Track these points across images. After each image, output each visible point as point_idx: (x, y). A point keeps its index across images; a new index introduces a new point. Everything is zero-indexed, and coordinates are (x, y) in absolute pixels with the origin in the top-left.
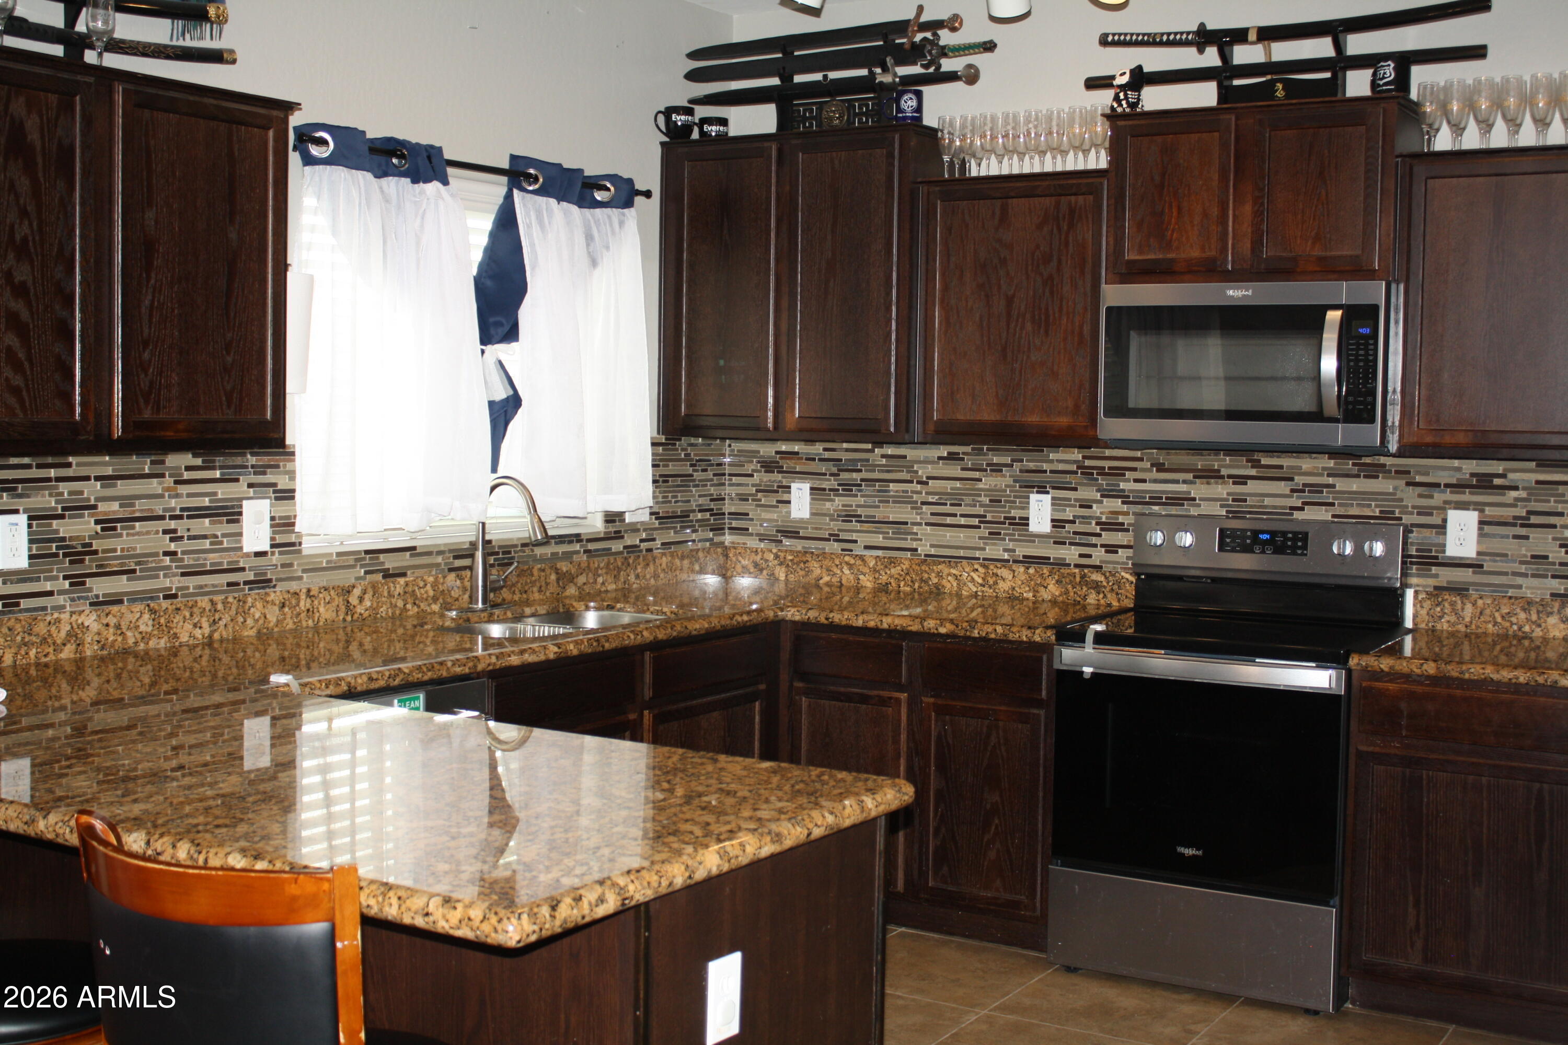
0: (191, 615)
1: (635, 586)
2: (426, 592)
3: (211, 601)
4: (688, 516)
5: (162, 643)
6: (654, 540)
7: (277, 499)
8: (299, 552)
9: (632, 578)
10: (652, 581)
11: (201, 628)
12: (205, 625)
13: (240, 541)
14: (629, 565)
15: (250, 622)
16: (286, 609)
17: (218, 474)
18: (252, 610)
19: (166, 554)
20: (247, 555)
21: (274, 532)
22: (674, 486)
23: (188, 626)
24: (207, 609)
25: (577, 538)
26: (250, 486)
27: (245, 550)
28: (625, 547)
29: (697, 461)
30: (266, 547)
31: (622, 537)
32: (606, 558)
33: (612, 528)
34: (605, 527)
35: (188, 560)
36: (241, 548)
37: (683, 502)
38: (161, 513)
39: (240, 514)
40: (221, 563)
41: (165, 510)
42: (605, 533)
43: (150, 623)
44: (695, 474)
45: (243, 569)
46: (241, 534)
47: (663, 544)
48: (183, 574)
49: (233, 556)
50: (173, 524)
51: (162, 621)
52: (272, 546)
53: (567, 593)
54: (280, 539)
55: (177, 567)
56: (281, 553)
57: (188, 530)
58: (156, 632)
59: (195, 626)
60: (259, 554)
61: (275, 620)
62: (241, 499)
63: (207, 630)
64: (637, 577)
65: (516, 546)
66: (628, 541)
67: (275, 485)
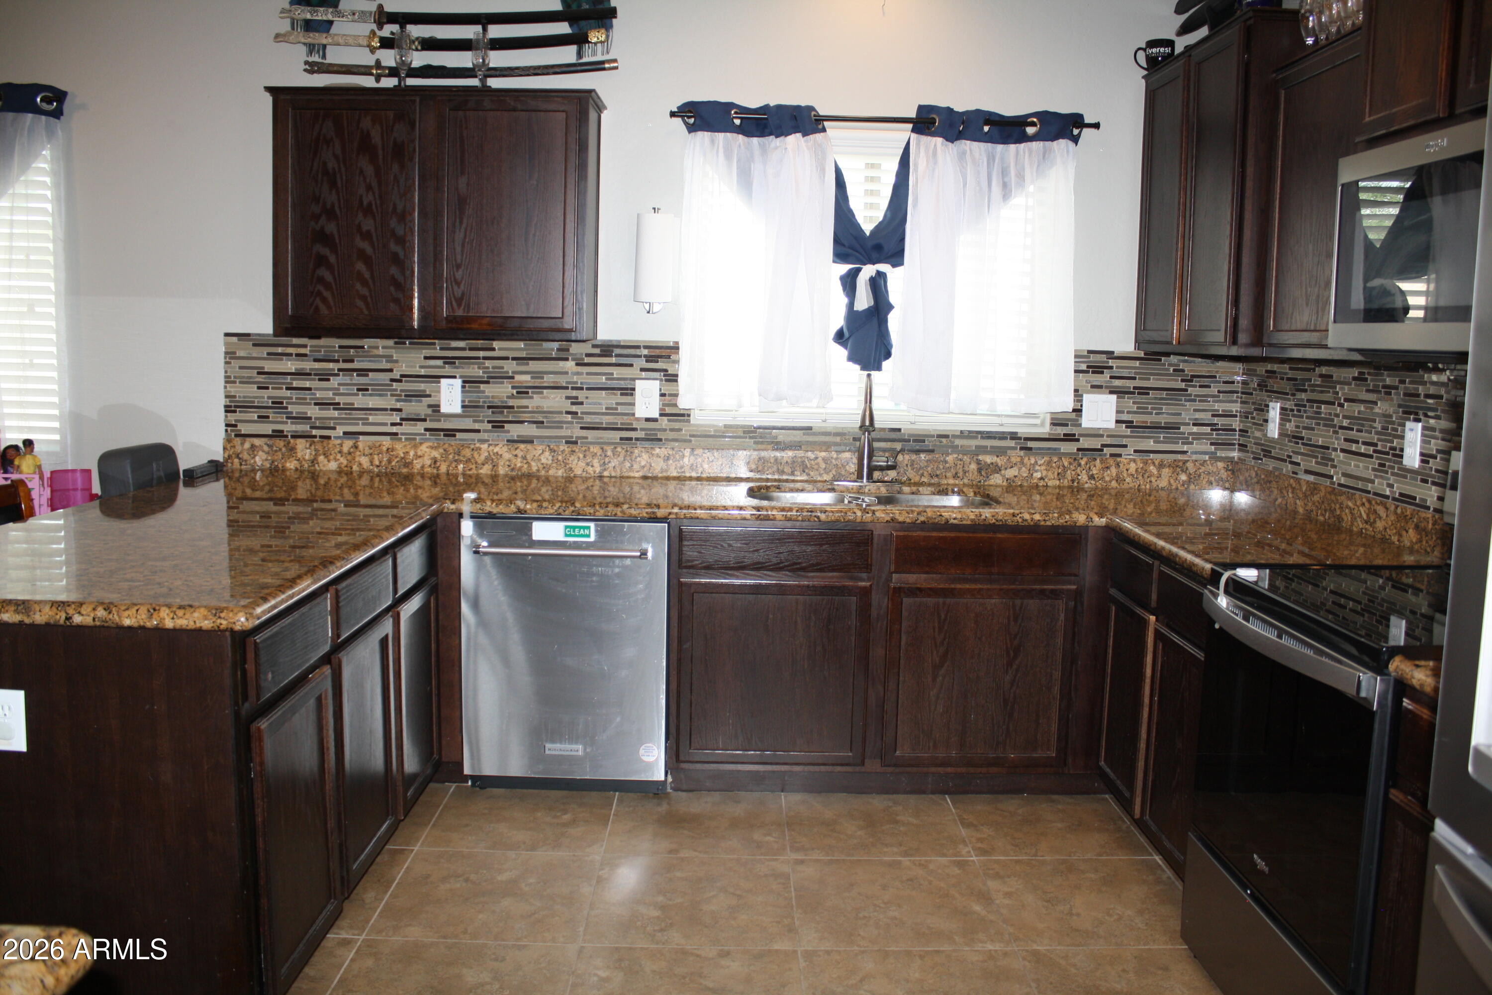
0: (585, 456)
1: (1086, 486)
2: (818, 464)
3: (602, 449)
4: (1179, 428)
5: (560, 473)
6: (1125, 446)
7: (667, 380)
8: (689, 421)
9: (1084, 477)
10: (1114, 484)
11: (592, 466)
12: (596, 463)
13: (633, 409)
14: (1080, 465)
15: (636, 467)
16: (671, 462)
17: (613, 360)
18: (638, 459)
19: (568, 413)
20: (638, 419)
21: (663, 405)
22: (1156, 399)
23: (582, 464)
24: (598, 454)
25: (1014, 436)
26: (642, 370)
27: (637, 416)
28: (1079, 450)
29: (1193, 376)
30: (656, 415)
31: (1078, 440)
32: (1046, 458)
33: (1061, 431)
34: (1051, 429)
35: (588, 419)
36: (633, 414)
37: (1168, 414)
38: (564, 385)
39: (634, 389)
40: (617, 424)
41: (567, 383)
42: (1050, 434)
43: (550, 458)
44: (1190, 389)
45: (635, 429)
46: (634, 404)
47: (1135, 451)
48: (582, 428)
49: (626, 419)
50: (574, 393)
51: (560, 458)
52: (661, 415)
53: (992, 482)
54: (668, 410)
55: (577, 423)
56: (669, 421)
57: (587, 398)
58: (554, 465)
59: (588, 464)
60: (648, 420)
61: (659, 469)
62: (634, 380)
63: (598, 470)
64: (1092, 477)
65: (933, 436)
66: (1085, 443)
67: (666, 371)
